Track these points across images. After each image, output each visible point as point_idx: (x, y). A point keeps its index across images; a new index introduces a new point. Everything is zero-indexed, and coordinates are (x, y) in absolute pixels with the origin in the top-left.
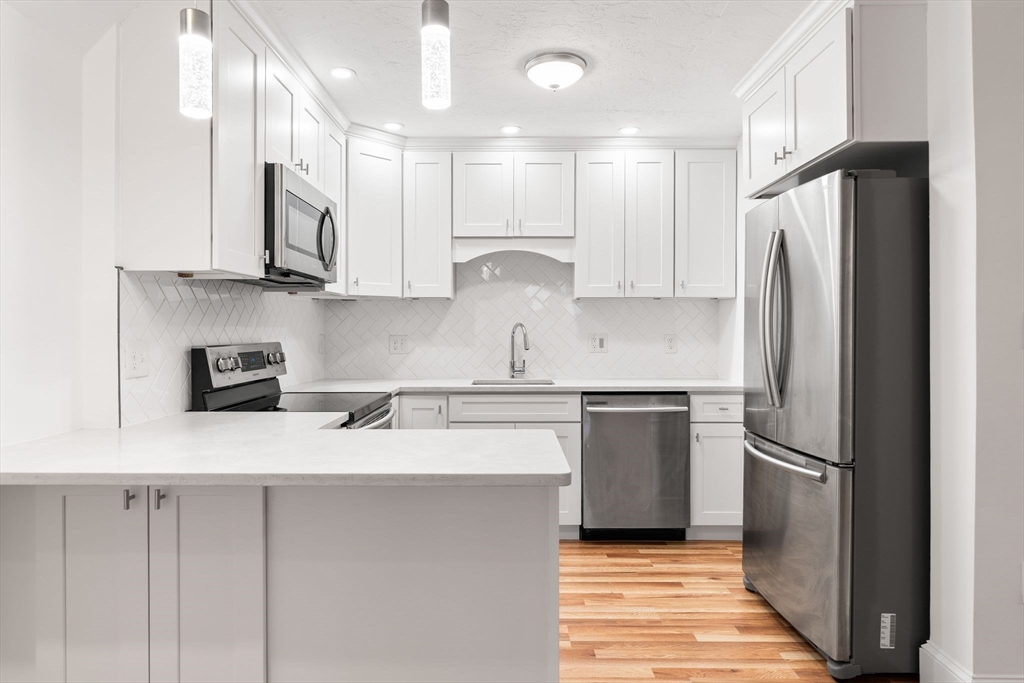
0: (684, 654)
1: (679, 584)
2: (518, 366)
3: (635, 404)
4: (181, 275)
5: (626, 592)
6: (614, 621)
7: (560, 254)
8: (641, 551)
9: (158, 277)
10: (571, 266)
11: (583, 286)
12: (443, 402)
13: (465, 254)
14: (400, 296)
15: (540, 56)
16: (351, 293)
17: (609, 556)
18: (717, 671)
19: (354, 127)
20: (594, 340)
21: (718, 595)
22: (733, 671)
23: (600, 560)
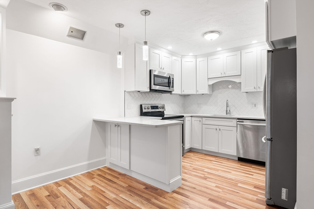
0: (229, 186)
1: (253, 175)
2: (228, 112)
3: (258, 123)
4: (138, 92)
5: (233, 172)
6: (220, 176)
7: (237, 80)
8: (253, 166)
9: (133, 92)
10: (240, 83)
11: (244, 89)
12: (201, 119)
13: (211, 82)
14: (195, 93)
15: (206, 33)
16: (182, 93)
17: (241, 165)
18: (233, 191)
19: (182, 56)
20: (253, 104)
21: (261, 180)
22: (238, 192)
23: (237, 165)
